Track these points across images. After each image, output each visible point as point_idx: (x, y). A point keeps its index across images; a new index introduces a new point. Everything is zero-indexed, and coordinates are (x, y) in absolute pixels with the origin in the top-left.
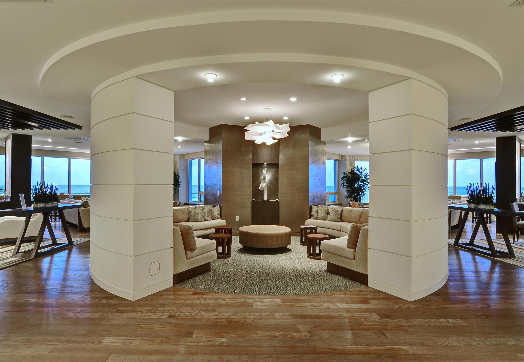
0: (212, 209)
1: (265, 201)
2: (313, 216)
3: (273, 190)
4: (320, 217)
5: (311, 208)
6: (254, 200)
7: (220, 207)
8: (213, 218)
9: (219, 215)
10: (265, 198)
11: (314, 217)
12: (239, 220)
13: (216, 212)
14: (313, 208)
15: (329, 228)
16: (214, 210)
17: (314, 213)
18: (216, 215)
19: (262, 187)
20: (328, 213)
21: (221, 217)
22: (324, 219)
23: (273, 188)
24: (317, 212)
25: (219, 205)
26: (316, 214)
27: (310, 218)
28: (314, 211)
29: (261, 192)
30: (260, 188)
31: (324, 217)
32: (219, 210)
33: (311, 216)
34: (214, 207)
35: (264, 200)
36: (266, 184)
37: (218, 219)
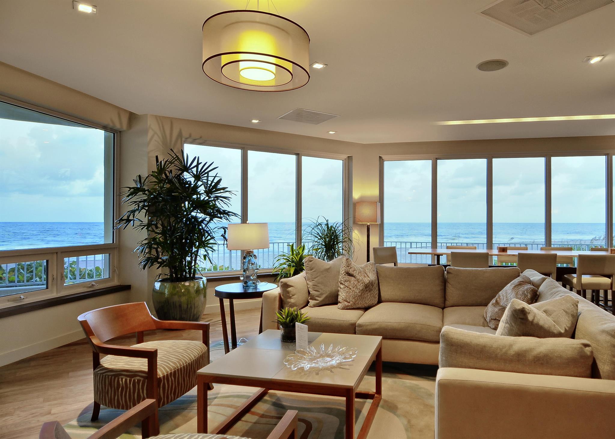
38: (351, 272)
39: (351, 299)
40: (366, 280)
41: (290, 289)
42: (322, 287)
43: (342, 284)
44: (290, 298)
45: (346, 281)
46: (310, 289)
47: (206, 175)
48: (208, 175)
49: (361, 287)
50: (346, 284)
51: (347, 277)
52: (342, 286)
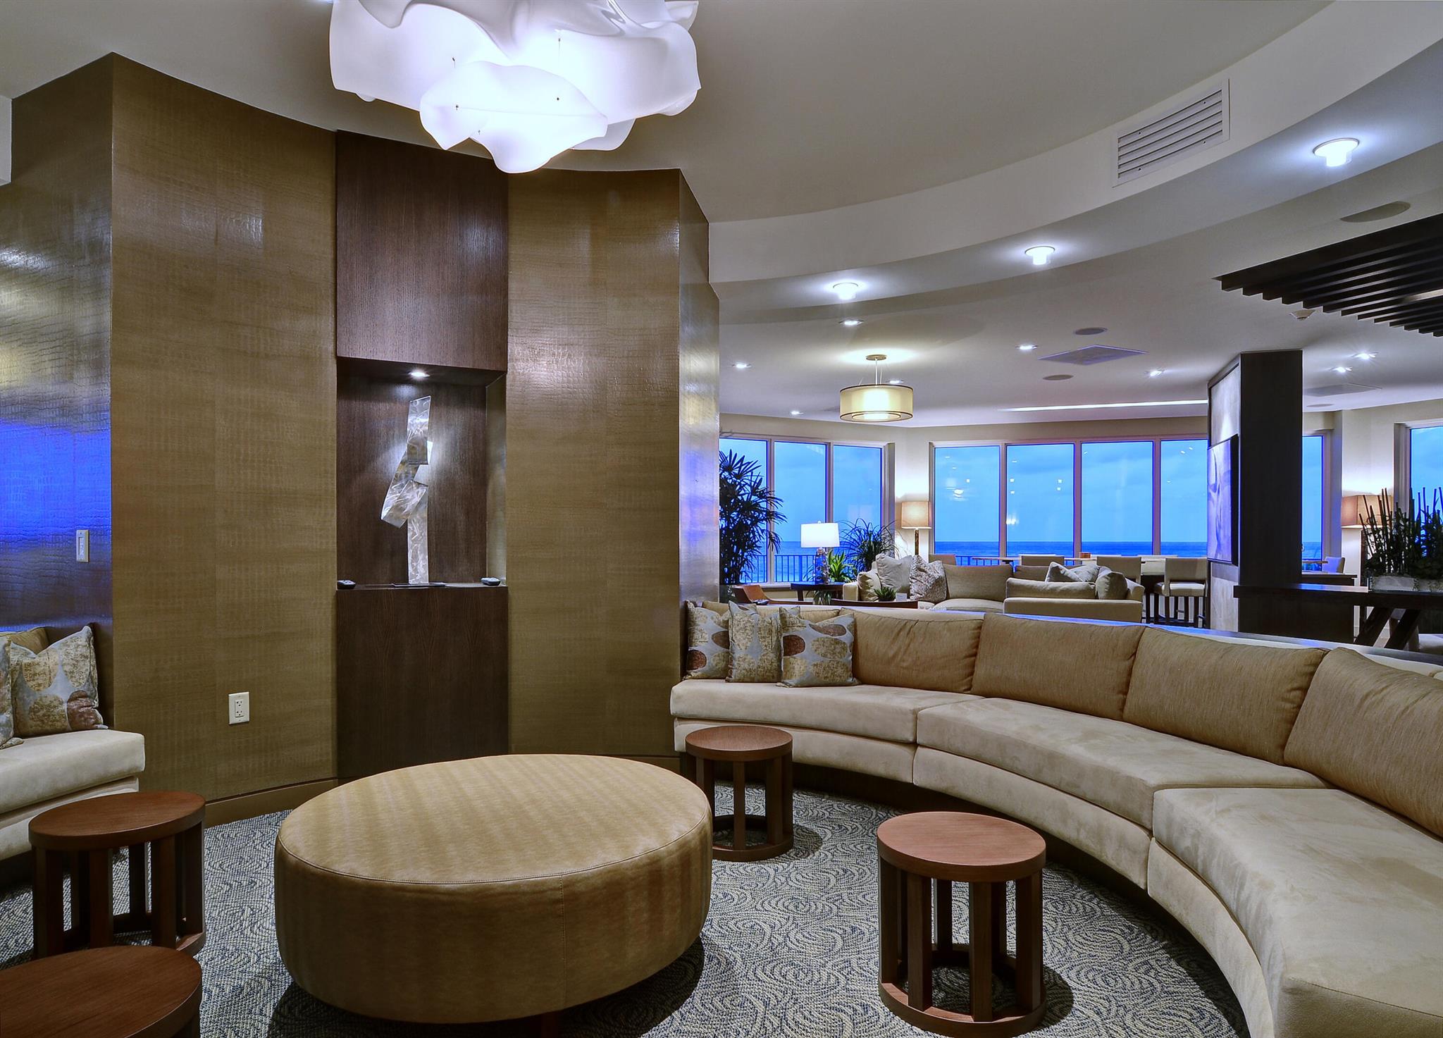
0: (26, 661)
1: (419, 592)
2: (704, 663)
3: (461, 527)
4: (746, 666)
5: (687, 620)
6: (351, 587)
7: (99, 642)
8: (32, 724)
9: (83, 702)
10: (419, 572)
11: (706, 668)
12: (246, 718)
13: (59, 678)
14: (698, 621)
15: (825, 725)
16: (39, 670)
17: (703, 643)
18: (65, 697)
19: (398, 508)
20: (791, 645)
21: (105, 708)
22: (775, 676)
23: (461, 518)
24: (724, 639)
25: (87, 628)
26: (720, 649)
27: (684, 673)
28: (708, 637)
29: (395, 539)
30: (389, 516)
31: (766, 664)
32: (88, 667)
33: (689, 662)
34: (50, 637)
35: (411, 582)
36: (423, 491)
37: (77, 724)
38: (922, 567)
39: (923, 591)
40: (936, 576)
41: (868, 581)
42: (895, 581)
43: (914, 579)
44: (869, 588)
45: (917, 576)
46: (883, 583)
47: (750, 474)
48: (752, 473)
49: (932, 581)
50: (918, 578)
51: (919, 573)
52: (913, 581)
